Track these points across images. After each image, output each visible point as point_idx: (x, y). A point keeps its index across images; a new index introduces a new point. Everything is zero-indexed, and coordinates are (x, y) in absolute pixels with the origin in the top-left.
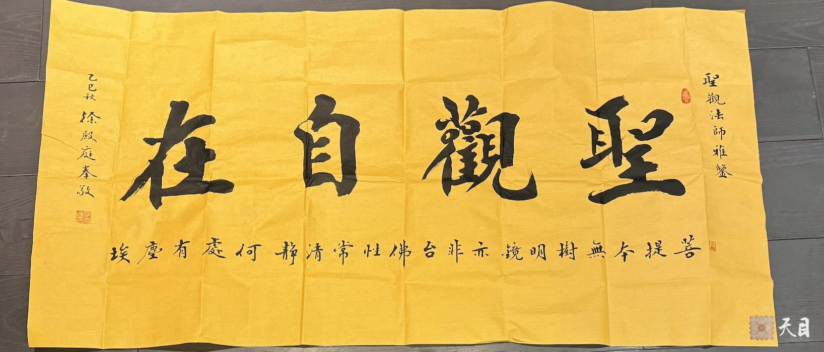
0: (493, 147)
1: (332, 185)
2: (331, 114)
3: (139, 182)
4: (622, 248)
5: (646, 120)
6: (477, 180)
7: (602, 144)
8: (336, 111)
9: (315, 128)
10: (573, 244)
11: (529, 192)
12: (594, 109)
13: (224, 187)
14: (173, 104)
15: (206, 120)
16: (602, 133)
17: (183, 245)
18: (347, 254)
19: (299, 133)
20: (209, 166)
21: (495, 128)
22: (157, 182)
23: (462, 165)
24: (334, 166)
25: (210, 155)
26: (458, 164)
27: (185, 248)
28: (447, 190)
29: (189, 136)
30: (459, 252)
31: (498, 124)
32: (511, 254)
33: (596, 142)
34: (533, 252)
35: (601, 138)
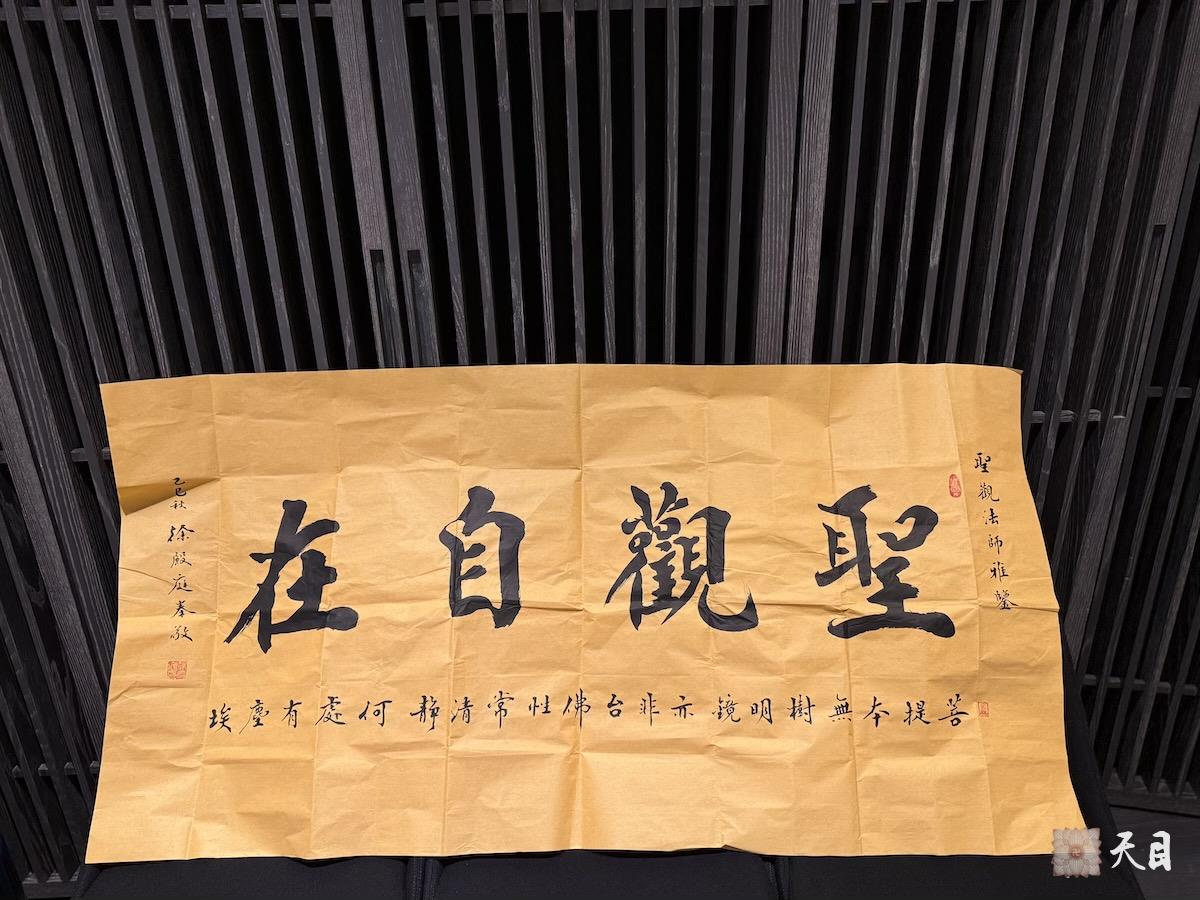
0: (697, 555)
1: (487, 613)
2: (489, 511)
3: (246, 618)
4: (874, 707)
5: (901, 521)
6: (677, 605)
7: (843, 551)
8: (496, 507)
10: (808, 699)
11: (746, 619)
12: (829, 504)
13: (344, 619)
14: (286, 503)
15: (327, 527)
16: (842, 535)
17: (294, 708)
18: (505, 710)
19: (445, 537)
20: (328, 590)
21: (699, 529)
22: (266, 617)
23: (656, 585)
24: (489, 587)
25: (330, 575)
26: (650, 584)
27: (295, 711)
28: (636, 621)
29: (307, 549)
30: (654, 710)
31: (702, 523)
32: (724, 711)
33: (835, 550)
34: (754, 711)
35: (841, 543)
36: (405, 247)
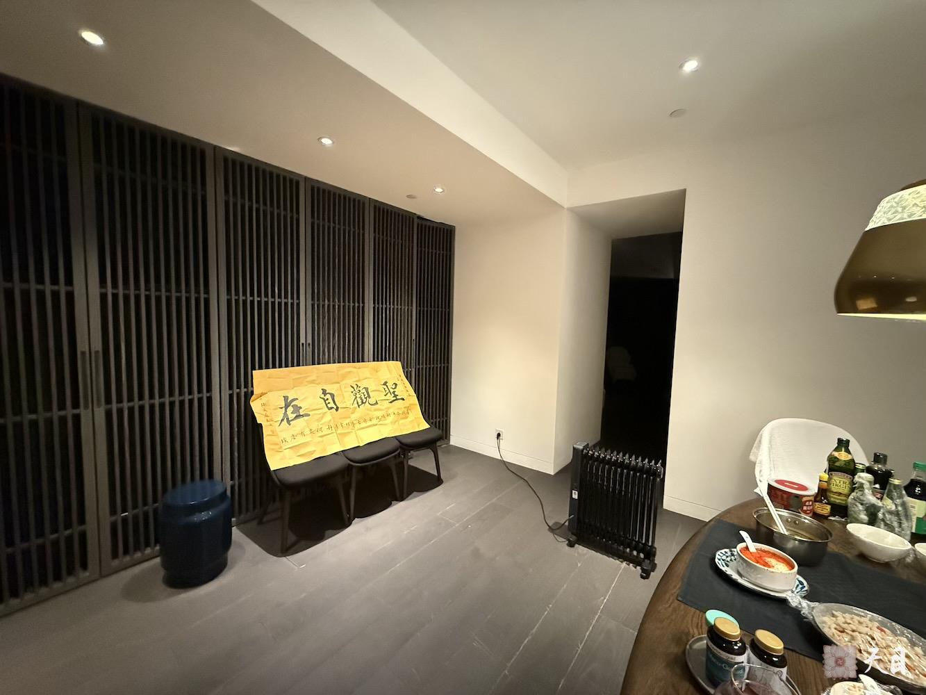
0: (365, 395)
1: (333, 409)
2: (327, 392)
3: (283, 419)
6: (364, 403)
9: (324, 396)
11: (376, 404)
12: (382, 384)
13: (307, 415)
14: (284, 397)
15: (295, 399)
19: (321, 398)
20: (301, 411)
22: (288, 419)
23: (360, 400)
24: (332, 405)
25: (300, 408)
28: (359, 407)
29: (292, 404)
31: (364, 390)
33: (385, 391)
36: (307, 342)
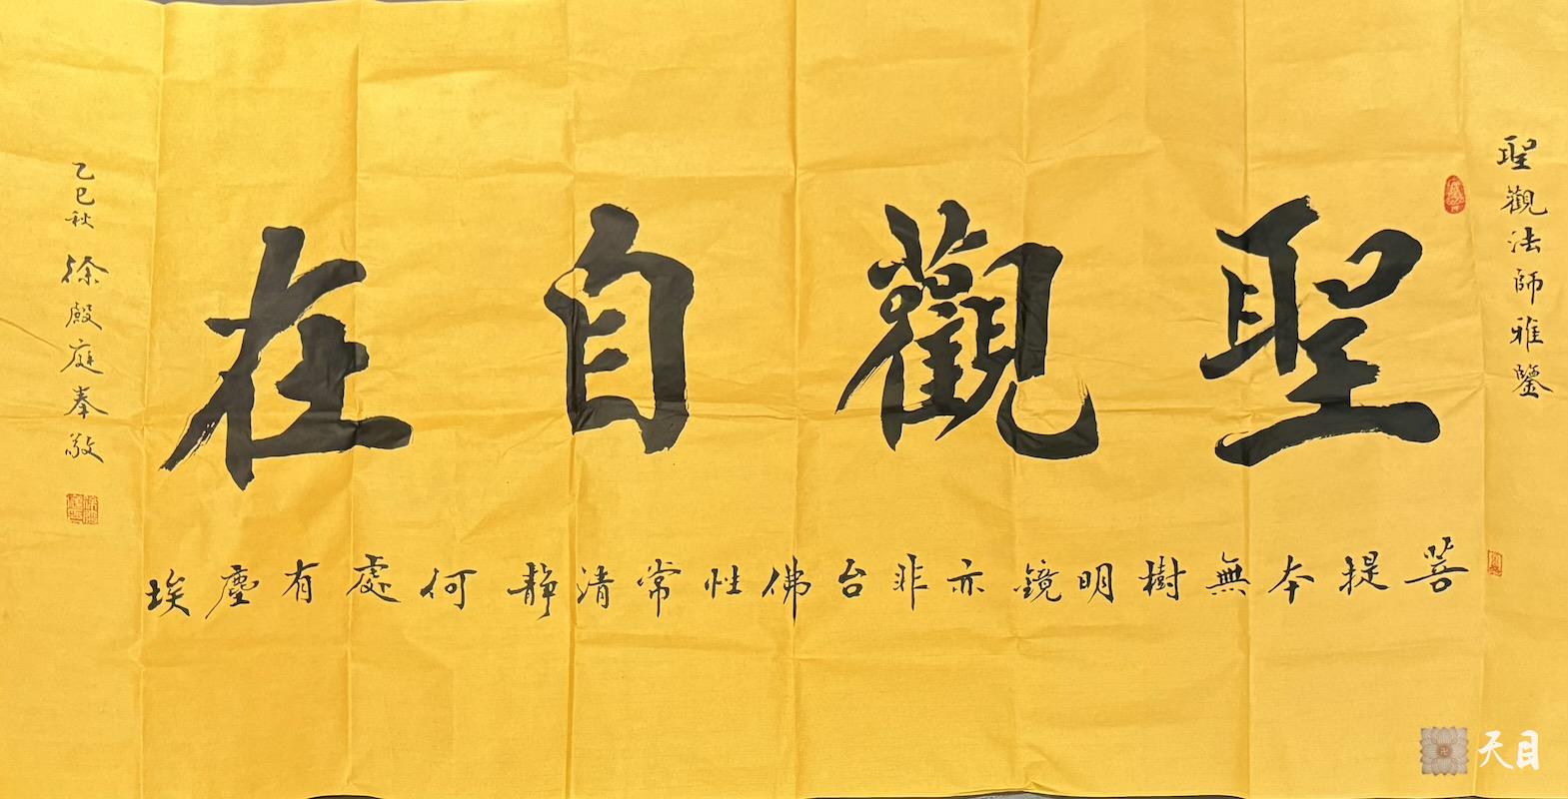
0: (1000, 328)
1: (631, 424)
2: (629, 252)
3: (201, 426)
4: (1287, 572)
5: (1356, 258)
6: (962, 412)
7: (1251, 318)
8: (640, 244)
9: (592, 288)
10: (1175, 562)
11: (1080, 439)
12: (1237, 232)
13: (388, 433)
14: (269, 234)
15: (344, 273)
16: (1252, 290)
17: (303, 573)
18: (667, 590)
19: (556, 301)
20: (354, 383)
21: (1005, 283)
22: (241, 424)
23: (928, 375)
24: (635, 381)
25: (354, 358)
26: (918, 371)
27: (308, 578)
28: (893, 436)
29: (308, 313)
30: (918, 583)
31: (1012, 271)
32: (1034, 586)
33: (1238, 314)
34: (1084, 583)
35: (1250, 303)
